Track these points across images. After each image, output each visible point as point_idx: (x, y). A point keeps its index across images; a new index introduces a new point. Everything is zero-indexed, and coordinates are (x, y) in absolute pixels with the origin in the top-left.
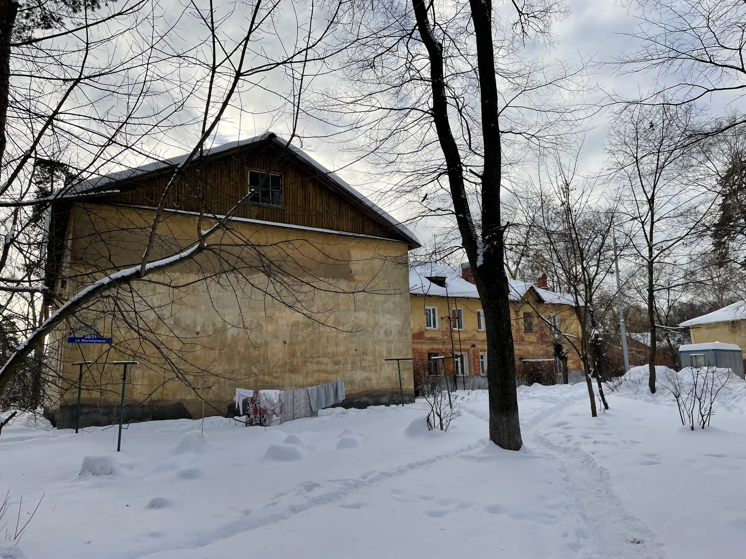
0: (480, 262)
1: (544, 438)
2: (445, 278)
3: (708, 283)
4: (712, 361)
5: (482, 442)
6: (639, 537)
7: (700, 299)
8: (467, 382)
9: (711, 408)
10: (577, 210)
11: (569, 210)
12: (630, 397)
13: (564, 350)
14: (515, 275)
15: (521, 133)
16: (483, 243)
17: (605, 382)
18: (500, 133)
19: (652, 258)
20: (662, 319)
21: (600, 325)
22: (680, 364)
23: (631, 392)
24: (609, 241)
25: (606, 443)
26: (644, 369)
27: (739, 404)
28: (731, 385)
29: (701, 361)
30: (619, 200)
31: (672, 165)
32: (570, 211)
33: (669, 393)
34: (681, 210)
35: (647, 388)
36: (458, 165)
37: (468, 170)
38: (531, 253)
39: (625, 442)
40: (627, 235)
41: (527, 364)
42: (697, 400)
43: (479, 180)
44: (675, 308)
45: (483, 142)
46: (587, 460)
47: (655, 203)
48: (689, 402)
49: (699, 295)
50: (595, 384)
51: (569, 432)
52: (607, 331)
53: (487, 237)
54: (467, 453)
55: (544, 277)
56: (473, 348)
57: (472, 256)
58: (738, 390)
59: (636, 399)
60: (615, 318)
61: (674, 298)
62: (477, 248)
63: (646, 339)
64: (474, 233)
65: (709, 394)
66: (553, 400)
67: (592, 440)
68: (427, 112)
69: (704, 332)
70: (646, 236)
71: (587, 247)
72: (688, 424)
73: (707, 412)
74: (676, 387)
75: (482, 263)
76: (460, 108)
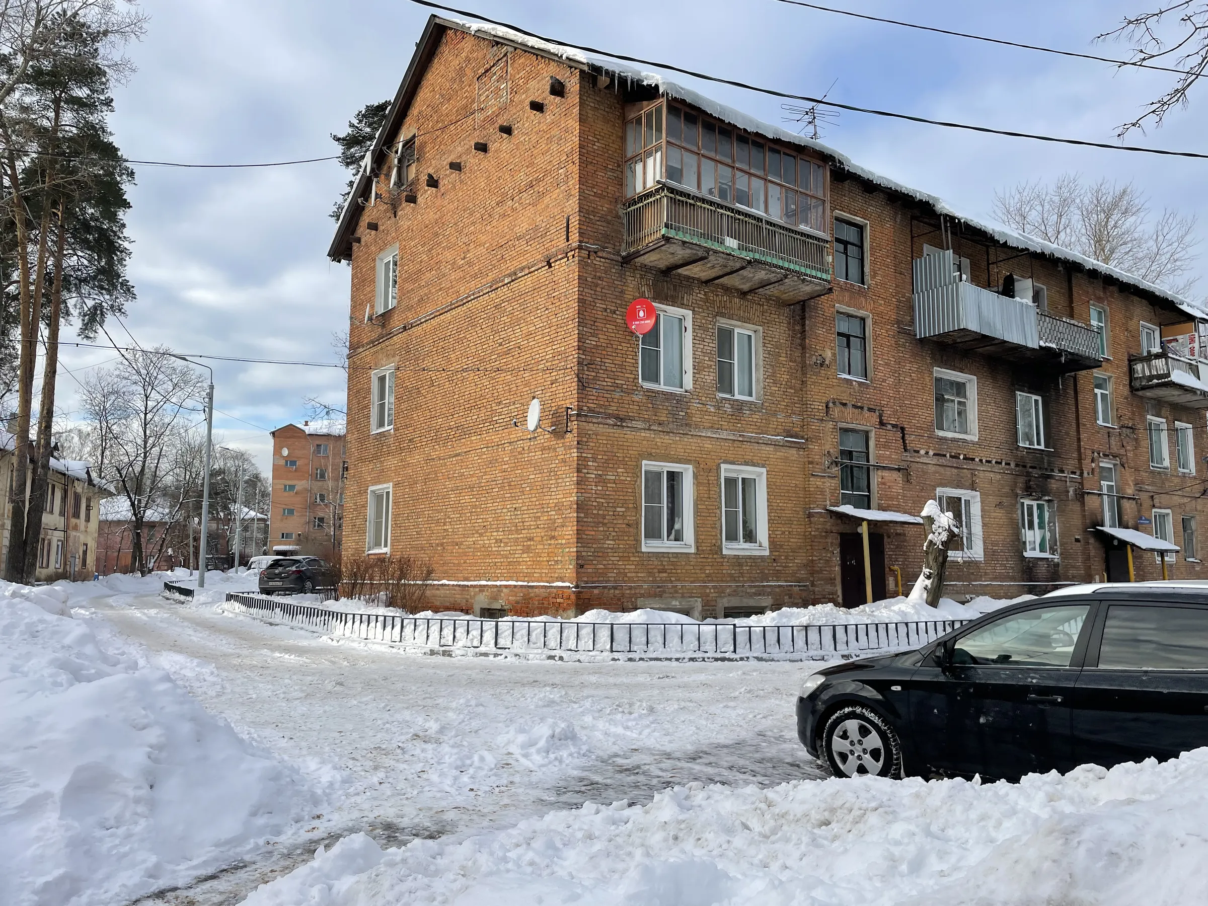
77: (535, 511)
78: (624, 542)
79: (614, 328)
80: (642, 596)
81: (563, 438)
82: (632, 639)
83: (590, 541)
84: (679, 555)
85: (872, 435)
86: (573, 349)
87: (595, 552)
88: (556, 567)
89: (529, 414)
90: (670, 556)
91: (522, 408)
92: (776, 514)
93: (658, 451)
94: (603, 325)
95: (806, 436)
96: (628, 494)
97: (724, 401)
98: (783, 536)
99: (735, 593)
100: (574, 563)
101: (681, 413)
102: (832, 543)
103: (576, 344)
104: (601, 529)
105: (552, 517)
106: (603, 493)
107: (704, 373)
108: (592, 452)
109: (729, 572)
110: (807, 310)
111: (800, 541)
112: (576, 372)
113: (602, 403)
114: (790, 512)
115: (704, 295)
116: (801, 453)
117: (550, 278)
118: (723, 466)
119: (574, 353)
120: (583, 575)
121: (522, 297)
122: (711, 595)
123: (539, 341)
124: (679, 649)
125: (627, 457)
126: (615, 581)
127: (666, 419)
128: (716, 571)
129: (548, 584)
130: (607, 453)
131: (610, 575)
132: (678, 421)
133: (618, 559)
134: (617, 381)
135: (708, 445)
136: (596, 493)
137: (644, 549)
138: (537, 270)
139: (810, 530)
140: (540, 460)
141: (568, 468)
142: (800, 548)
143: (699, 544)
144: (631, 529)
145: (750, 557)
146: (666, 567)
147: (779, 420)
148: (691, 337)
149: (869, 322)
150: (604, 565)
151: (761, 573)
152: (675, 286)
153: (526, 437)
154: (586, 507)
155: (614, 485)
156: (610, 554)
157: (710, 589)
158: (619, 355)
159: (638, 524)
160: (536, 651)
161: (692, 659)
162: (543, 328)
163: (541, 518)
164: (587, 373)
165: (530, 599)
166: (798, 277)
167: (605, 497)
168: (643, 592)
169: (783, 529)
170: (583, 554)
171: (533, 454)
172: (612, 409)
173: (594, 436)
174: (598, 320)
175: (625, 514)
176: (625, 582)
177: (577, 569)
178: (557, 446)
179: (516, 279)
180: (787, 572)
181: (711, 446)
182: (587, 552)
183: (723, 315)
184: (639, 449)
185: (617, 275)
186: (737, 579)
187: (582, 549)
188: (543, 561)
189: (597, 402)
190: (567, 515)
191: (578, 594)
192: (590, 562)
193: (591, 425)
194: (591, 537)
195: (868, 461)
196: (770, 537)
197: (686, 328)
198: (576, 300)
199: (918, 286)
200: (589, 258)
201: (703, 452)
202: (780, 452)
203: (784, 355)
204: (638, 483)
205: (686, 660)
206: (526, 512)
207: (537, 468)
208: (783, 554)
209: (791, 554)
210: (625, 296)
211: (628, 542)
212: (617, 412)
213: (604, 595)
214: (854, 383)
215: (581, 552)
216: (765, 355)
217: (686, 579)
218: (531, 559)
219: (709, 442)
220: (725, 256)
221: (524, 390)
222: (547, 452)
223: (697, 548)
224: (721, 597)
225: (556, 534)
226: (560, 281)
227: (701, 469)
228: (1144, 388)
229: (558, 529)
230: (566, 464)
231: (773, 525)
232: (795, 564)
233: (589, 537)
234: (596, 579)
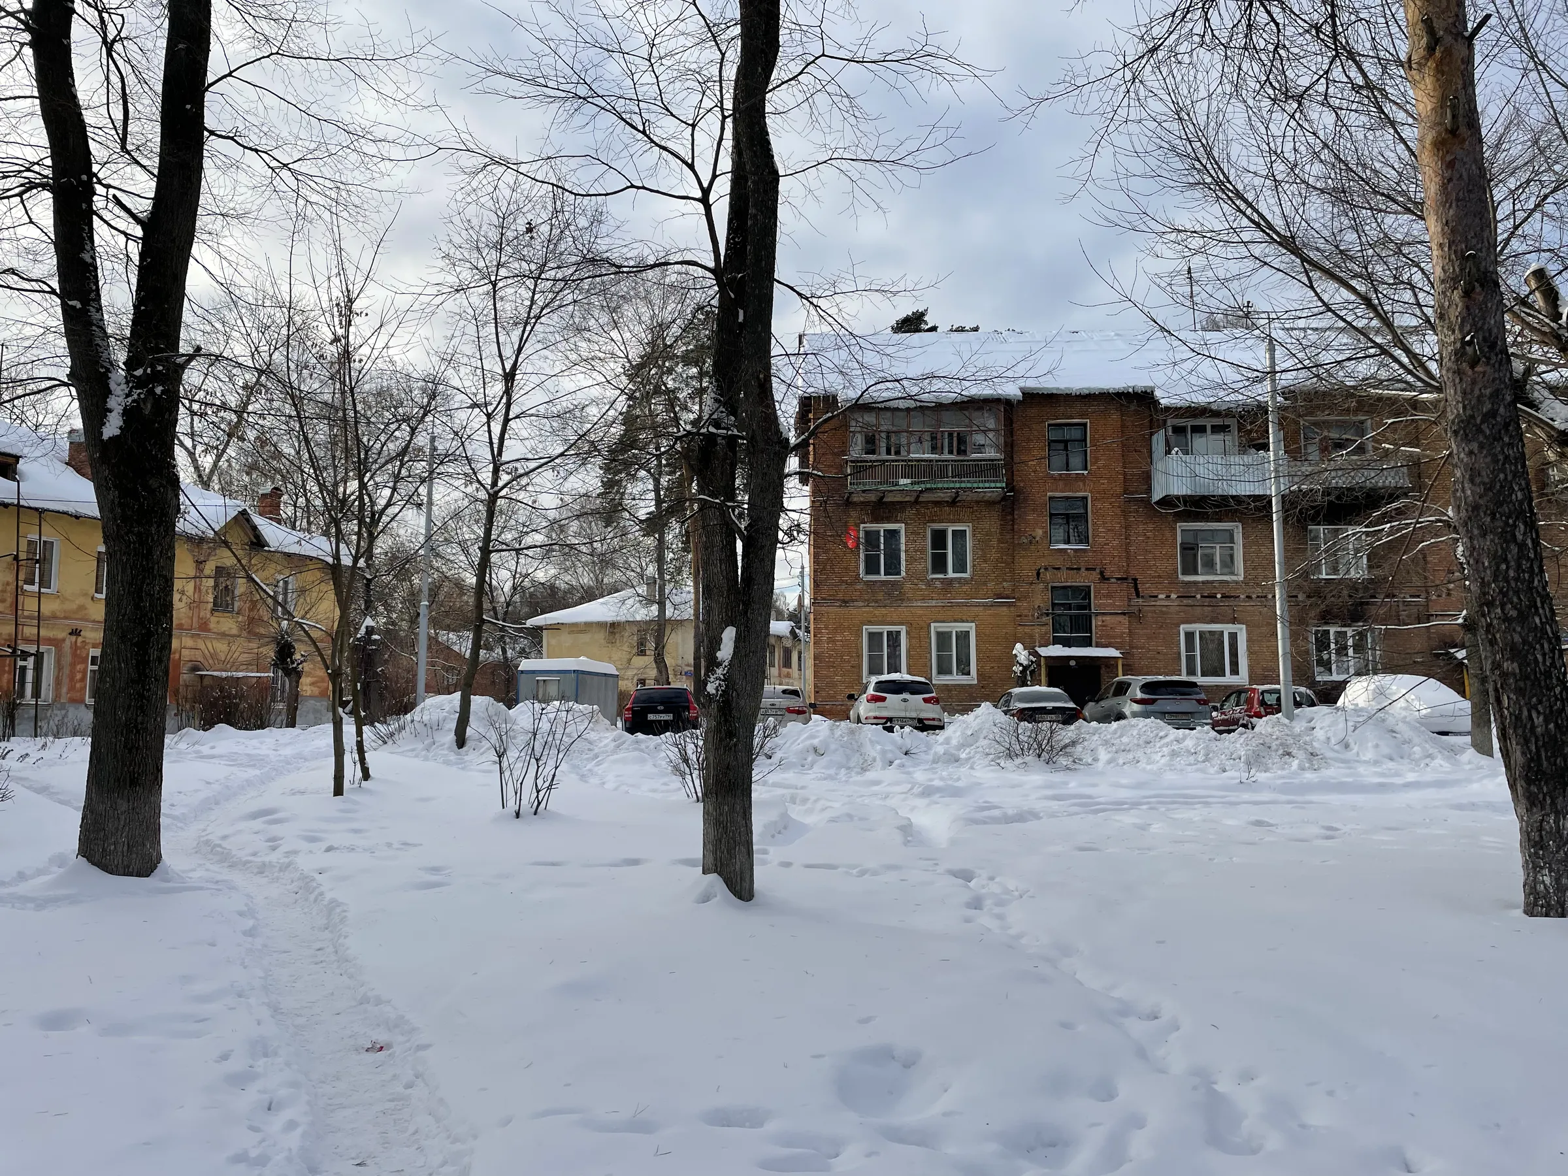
0: (112, 427)
1: (220, 846)
2: (17, 458)
3: (584, 549)
4: (570, 691)
5: (60, 860)
6: (382, 1037)
7: (568, 578)
8: (46, 717)
9: (554, 776)
10: (365, 359)
11: (346, 356)
12: (416, 756)
13: (297, 656)
14: (210, 478)
15: (256, 151)
16: (127, 383)
17: (372, 725)
18: (206, 134)
19: (496, 489)
20: (499, 609)
21: (381, 609)
22: (517, 694)
23: (421, 746)
24: (422, 440)
25: (352, 849)
26: (451, 702)
27: (599, 770)
28: (592, 736)
29: (553, 690)
30: (449, 360)
31: (555, 316)
32: (349, 359)
33: (489, 749)
34: (558, 407)
35: (451, 737)
36: (84, 177)
37: (110, 197)
38: (251, 435)
39: (389, 845)
40: (456, 434)
41: (206, 682)
42: (533, 761)
43: (138, 231)
44: (524, 589)
45: (159, 139)
46: (307, 886)
47: (516, 383)
48: (519, 765)
49: (566, 570)
50: (349, 729)
51: (276, 830)
52: (393, 623)
53: (139, 372)
54: (11, 890)
55: (277, 492)
56: (73, 638)
57: (94, 412)
58: (602, 744)
59: (426, 759)
60: (413, 598)
61: (524, 572)
62: (110, 392)
63: (462, 643)
64: (105, 355)
65: (554, 751)
66: (254, 761)
67: (324, 845)
68: (12, 14)
69: (566, 638)
70: (491, 443)
71: (378, 446)
72: (512, 805)
73: (547, 784)
74: (501, 736)
75: (117, 432)
76: (110, 37)
78: (849, 677)
83: (823, 677)
85: (1093, 589)
87: (827, 683)
92: (983, 656)
93: (876, 619)
94: (831, 546)
95: (1017, 597)
96: (853, 647)
97: (937, 580)
98: (992, 670)
101: (895, 593)
104: (832, 670)
106: (833, 648)
107: (916, 563)
108: (824, 624)
110: (1016, 503)
114: (999, 652)
115: (916, 511)
116: (1010, 609)
118: (933, 625)
120: (819, 697)
125: (851, 625)
126: (842, 701)
127: (883, 598)
130: (835, 624)
131: (838, 697)
132: (893, 598)
133: (845, 687)
134: (842, 578)
135: (919, 611)
136: (828, 649)
137: (865, 681)
144: (856, 670)
145: (958, 685)
147: (989, 588)
148: (904, 541)
149: (1089, 500)
150: (834, 691)
151: (969, 696)
152: (890, 510)
154: (820, 657)
155: (842, 643)
156: (839, 685)
158: (845, 562)
159: (861, 666)
166: (971, 491)
167: (835, 650)
169: (992, 665)
170: (818, 685)
172: (840, 596)
173: (826, 614)
174: (828, 543)
175: (850, 660)
177: (815, 694)
180: (995, 695)
181: (922, 612)
182: (822, 684)
183: (936, 520)
184: (861, 619)
185: (842, 512)
186: (945, 700)
187: (818, 682)
189: (830, 593)
192: (824, 690)
193: (823, 608)
195: (1089, 610)
196: (979, 671)
197: (901, 536)
200: (821, 506)
201: (914, 617)
202: (988, 610)
203: (995, 540)
204: (861, 640)
208: (992, 682)
209: (1000, 683)
210: (848, 524)
211: (852, 677)
212: (843, 598)
214: (1073, 551)
216: (974, 543)
220: (900, 492)
227: (914, 628)
231: (982, 663)
234: (828, 700)
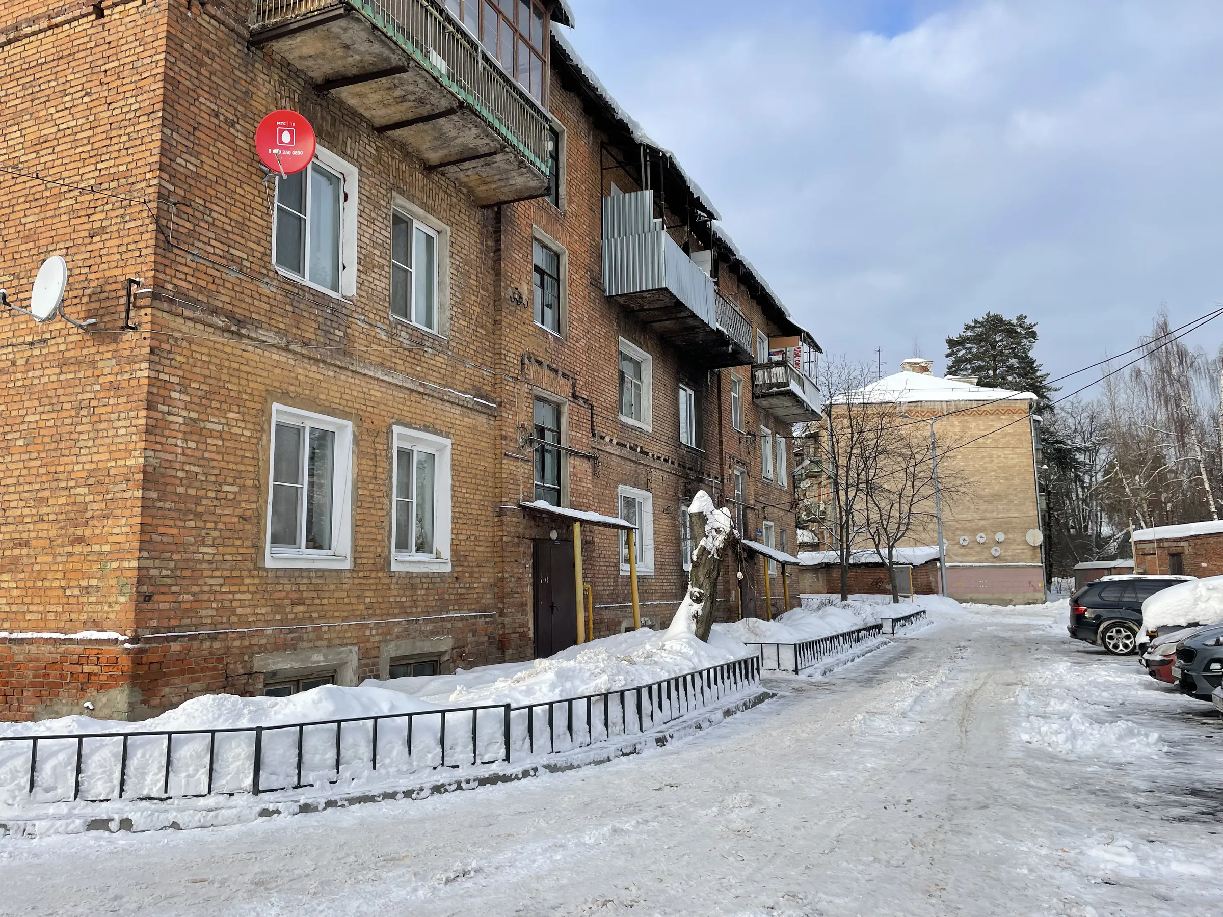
77: (37, 487)
78: (234, 550)
79: (231, 152)
80: (263, 649)
81: (115, 340)
82: (306, 758)
83: (167, 548)
84: (327, 574)
85: (565, 409)
86: (148, 168)
87: (176, 568)
88: (84, 600)
89: (34, 294)
90: (313, 574)
91: (15, 283)
92: (461, 510)
93: (299, 390)
94: (210, 141)
95: (498, 400)
96: (246, 461)
97: (399, 327)
98: (468, 543)
99: (406, 634)
100: (130, 591)
101: (337, 332)
102: (524, 553)
103: (156, 158)
104: (192, 524)
105: (80, 499)
106: (199, 454)
107: (373, 274)
108: (181, 373)
109: (398, 599)
110: (503, 220)
111: (488, 549)
112: (155, 212)
113: (203, 284)
114: (477, 507)
115: (376, 151)
116: (492, 422)
117: (99, 36)
118: (397, 429)
119: (148, 176)
120: (149, 615)
121: (30, 72)
122: (372, 640)
123: (65, 153)
124: (404, 768)
125: (245, 392)
126: (214, 624)
127: (313, 337)
128: (380, 599)
129: (62, 636)
130: (208, 380)
131: (204, 613)
132: (333, 344)
133: (221, 581)
134: (232, 251)
135: (376, 393)
136: (183, 454)
137: (269, 563)
138: (69, 22)
139: (501, 534)
140: (55, 385)
141: (124, 400)
142: (487, 561)
143: (357, 555)
144: (248, 527)
145: (426, 575)
146: (305, 595)
147: (467, 370)
148: (356, 212)
149: (564, 260)
150: (193, 594)
151: (440, 599)
152: (334, 119)
153: (21, 340)
154: (162, 480)
155: (220, 442)
156: (206, 573)
157: (371, 629)
158: (238, 204)
159: (260, 516)
160: (52, 810)
161: (438, 789)
162: (75, 130)
163: (51, 502)
164: (175, 219)
165: (14, 665)
166: (516, 157)
167: (202, 462)
168: (264, 641)
169: (468, 532)
170: (153, 572)
171: (38, 373)
172: (222, 300)
173: (185, 344)
174: (201, 128)
175: (238, 498)
176: (232, 625)
177: (137, 603)
178: (98, 357)
179: (17, 39)
180: (471, 596)
181: (379, 394)
182: (160, 568)
183: (401, 192)
184: (268, 381)
185: (239, 61)
186: (408, 610)
187: (150, 563)
188: (51, 588)
189: (194, 280)
190: (118, 495)
191: (137, 657)
192: (165, 589)
193: (180, 320)
194: (170, 540)
195: (559, 443)
196: (452, 544)
197: (346, 195)
198: (160, 77)
199: (608, 229)
200: (189, 8)
201: (368, 403)
202: (468, 417)
203: (475, 278)
204: (264, 442)
205: (427, 792)
206: (12, 489)
207: (46, 401)
208: (467, 569)
209: (477, 569)
210: (252, 102)
211: (241, 550)
212: (230, 307)
213: (192, 653)
214: (550, 336)
215: (148, 569)
216: (452, 271)
217: (336, 614)
218: (21, 584)
219: (377, 387)
220: (430, 79)
221: (22, 248)
222: (72, 368)
223: (355, 562)
224: (386, 641)
225: (88, 532)
226: (123, 41)
227: (365, 431)
228: (764, 396)
229: (91, 523)
230: (120, 393)
231: (457, 526)
232: (481, 585)
233: (165, 539)
234: (173, 622)
